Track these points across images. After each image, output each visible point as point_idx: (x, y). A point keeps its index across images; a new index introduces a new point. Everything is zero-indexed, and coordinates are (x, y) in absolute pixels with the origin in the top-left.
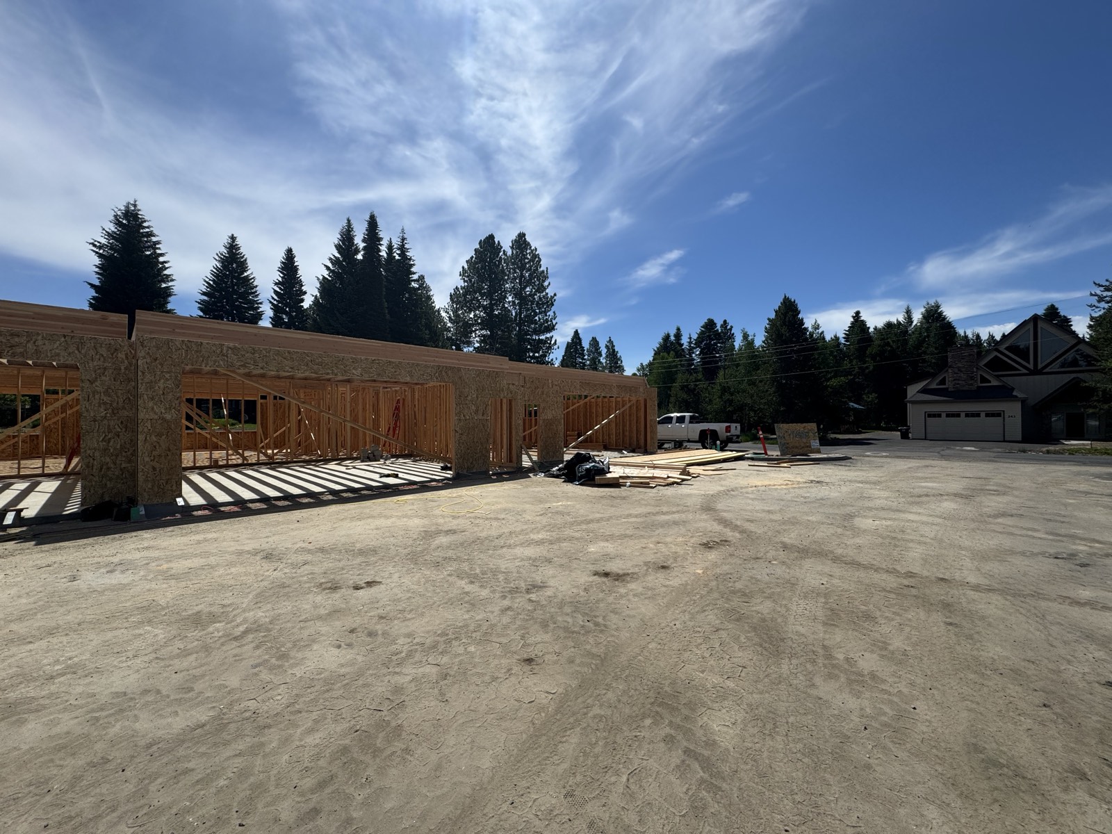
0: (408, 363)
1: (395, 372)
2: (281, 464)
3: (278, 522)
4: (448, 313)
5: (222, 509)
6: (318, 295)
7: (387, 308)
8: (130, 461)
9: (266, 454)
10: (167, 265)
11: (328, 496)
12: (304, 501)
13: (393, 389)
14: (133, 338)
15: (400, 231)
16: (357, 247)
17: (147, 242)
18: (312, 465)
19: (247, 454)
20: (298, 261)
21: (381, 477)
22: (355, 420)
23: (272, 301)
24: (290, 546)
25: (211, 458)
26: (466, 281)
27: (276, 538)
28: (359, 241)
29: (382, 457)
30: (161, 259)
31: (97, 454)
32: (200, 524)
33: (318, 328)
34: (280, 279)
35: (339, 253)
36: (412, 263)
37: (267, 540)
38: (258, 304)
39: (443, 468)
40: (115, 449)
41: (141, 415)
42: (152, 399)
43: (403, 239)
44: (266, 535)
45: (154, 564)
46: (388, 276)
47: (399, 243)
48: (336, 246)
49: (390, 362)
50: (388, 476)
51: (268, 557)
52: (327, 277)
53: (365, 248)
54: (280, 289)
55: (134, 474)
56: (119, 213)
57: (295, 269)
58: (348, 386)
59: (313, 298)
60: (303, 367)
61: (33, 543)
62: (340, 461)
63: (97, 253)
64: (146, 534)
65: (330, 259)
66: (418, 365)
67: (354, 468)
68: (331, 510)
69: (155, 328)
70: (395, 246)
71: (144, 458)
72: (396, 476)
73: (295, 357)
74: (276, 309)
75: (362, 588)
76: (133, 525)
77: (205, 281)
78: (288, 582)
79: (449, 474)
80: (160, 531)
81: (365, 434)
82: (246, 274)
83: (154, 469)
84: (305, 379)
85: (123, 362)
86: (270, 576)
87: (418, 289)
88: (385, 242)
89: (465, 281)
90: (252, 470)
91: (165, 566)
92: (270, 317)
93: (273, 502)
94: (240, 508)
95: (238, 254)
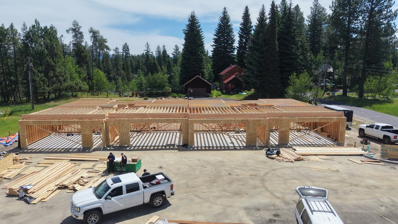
3: (204, 154)
5: (199, 148)
20: (250, 12)
21: (230, 143)
23: (239, 33)
32: (195, 151)
34: (243, 22)
38: (233, 36)
40: (186, 136)
41: (189, 132)
42: (190, 129)
48: (259, 15)
53: (269, 18)
54: (242, 26)
55: (188, 140)
56: (190, 17)
68: (212, 152)
72: (233, 143)
73: (210, 120)
74: (241, 36)
76: (188, 150)
82: (229, 24)
85: (187, 122)
92: (238, 41)
95: (227, 15)
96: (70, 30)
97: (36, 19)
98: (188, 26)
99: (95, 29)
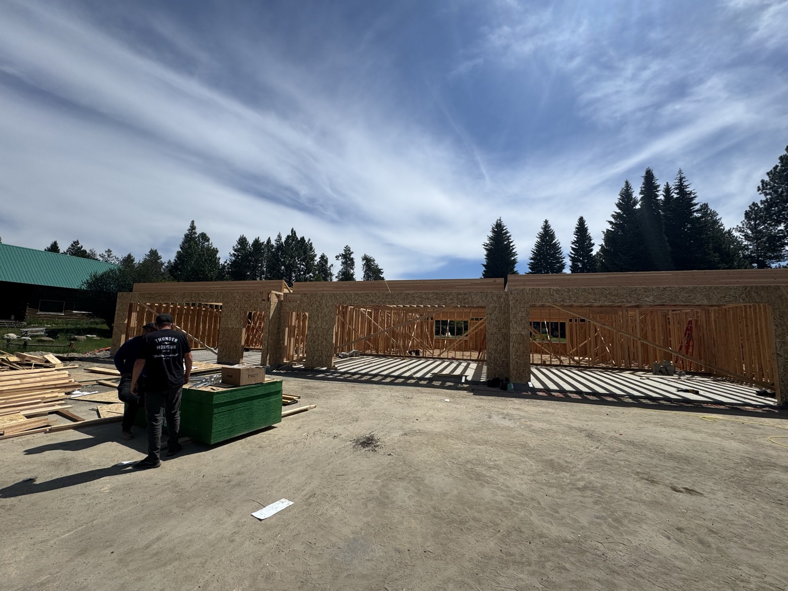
0: (704, 288)
1: (689, 296)
2: (586, 368)
3: (593, 412)
4: (743, 231)
5: (553, 394)
6: (604, 244)
7: (668, 241)
8: (506, 357)
9: (574, 360)
10: (514, 247)
11: (628, 399)
12: (608, 399)
13: (683, 311)
14: (506, 290)
15: (677, 173)
16: (635, 200)
17: (505, 237)
18: (609, 372)
19: (562, 358)
20: (588, 224)
21: (678, 391)
22: (645, 337)
23: (571, 255)
24: (605, 433)
25: (541, 359)
26: (770, 194)
27: (592, 423)
28: (637, 195)
29: (675, 373)
30: (511, 245)
31: (493, 352)
32: (543, 401)
33: (605, 269)
34: (576, 239)
35: (620, 208)
36: (693, 196)
37: (586, 423)
38: (562, 259)
39: (759, 394)
40: (500, 350)
41: (511, 332)
42: (516, 323)
43: (681, 179)
44: (585, 419)
45: (523, 420)
46: (667, 214)
47: (677, 184)
48: (617, 205)
49: (682, 288)
50: (687, 391)
51: (590, 436)
52: (611, 229)
53: (642, 199)
54: (576, 246)
55: (508, 365)
56: (494, 226)
57: (586, 230)
58: (637, 311)
59: (600, 248)
60: (603, 299)
61: (472, 393)
62: (634, 371)
63: (485, 248)
64: (516, 401)
65: (613, 216)
66: (716, 288)
67: (648, 378)
68: (633, 412)
69: (516, 283)
70: (673, 187)
71: (513, 356)
72: (697, 393)
73: (596, 292)
74: (573, 260)
75: (681, 492)
76: (509, 393)
77: (532, 251)
78: (609, 461)
79: (771, 401)
80: (522, 400)
81: (655, 350)
82: (554, 242)
83: (517, 362)
84: (601, 306)
85: (502, 303)
86: (594, 451)
87: (701, 217)
88: (662, 188)
89: (766, 194)
90: (566, 370)
91: (528, 423)
92: (570, 266)
93: (585, 396)
94: (564, 395)
95: (549, 231)
96: (340, 256)
97: (293, 229)
98: (491, 238)
99: (370, 255)
